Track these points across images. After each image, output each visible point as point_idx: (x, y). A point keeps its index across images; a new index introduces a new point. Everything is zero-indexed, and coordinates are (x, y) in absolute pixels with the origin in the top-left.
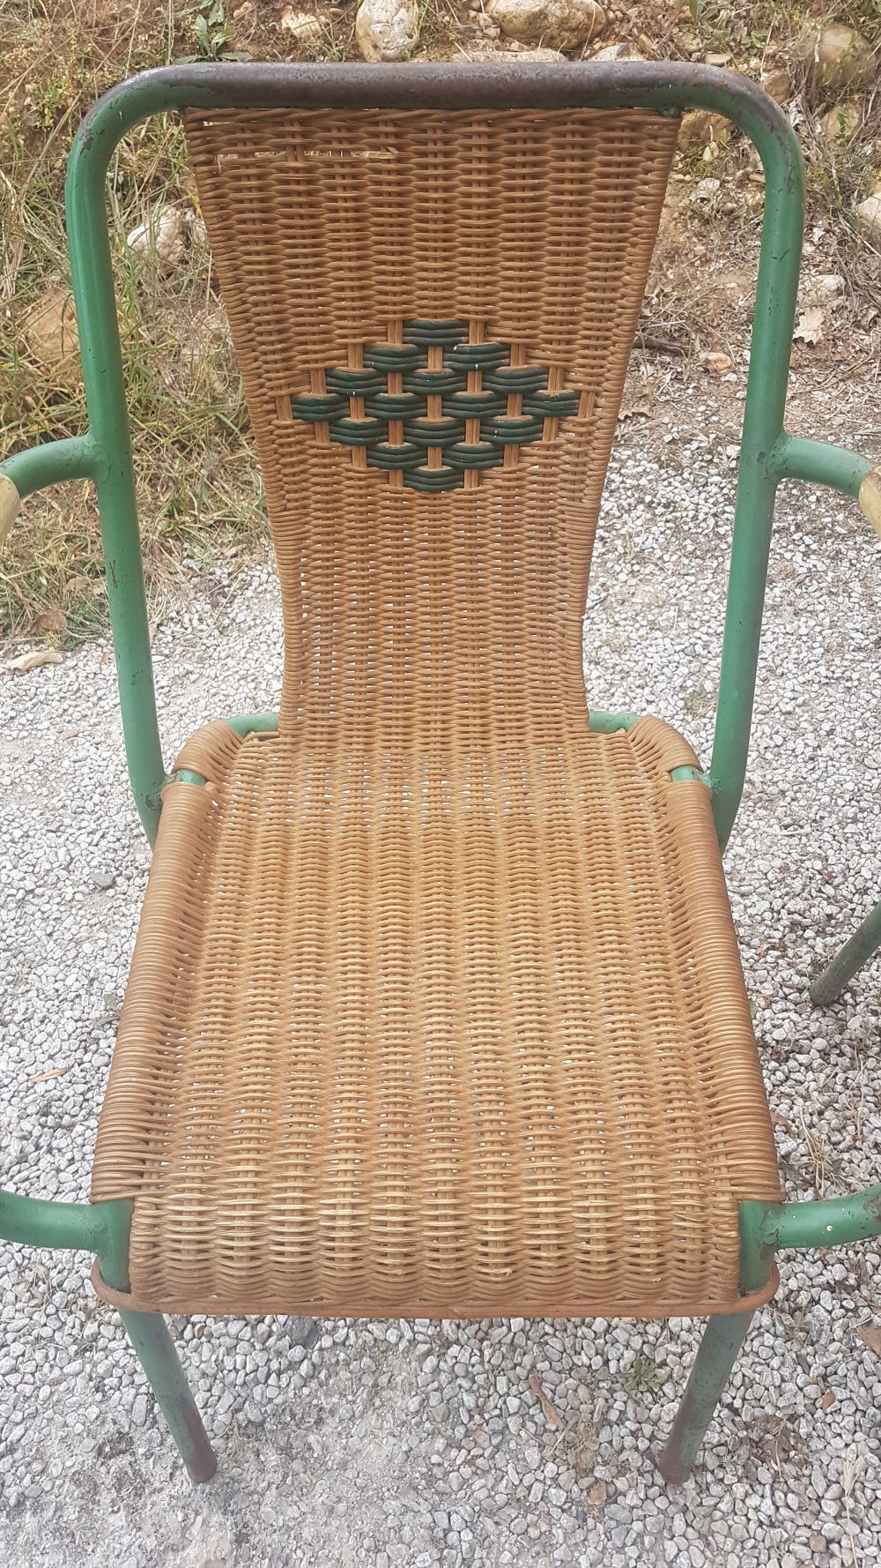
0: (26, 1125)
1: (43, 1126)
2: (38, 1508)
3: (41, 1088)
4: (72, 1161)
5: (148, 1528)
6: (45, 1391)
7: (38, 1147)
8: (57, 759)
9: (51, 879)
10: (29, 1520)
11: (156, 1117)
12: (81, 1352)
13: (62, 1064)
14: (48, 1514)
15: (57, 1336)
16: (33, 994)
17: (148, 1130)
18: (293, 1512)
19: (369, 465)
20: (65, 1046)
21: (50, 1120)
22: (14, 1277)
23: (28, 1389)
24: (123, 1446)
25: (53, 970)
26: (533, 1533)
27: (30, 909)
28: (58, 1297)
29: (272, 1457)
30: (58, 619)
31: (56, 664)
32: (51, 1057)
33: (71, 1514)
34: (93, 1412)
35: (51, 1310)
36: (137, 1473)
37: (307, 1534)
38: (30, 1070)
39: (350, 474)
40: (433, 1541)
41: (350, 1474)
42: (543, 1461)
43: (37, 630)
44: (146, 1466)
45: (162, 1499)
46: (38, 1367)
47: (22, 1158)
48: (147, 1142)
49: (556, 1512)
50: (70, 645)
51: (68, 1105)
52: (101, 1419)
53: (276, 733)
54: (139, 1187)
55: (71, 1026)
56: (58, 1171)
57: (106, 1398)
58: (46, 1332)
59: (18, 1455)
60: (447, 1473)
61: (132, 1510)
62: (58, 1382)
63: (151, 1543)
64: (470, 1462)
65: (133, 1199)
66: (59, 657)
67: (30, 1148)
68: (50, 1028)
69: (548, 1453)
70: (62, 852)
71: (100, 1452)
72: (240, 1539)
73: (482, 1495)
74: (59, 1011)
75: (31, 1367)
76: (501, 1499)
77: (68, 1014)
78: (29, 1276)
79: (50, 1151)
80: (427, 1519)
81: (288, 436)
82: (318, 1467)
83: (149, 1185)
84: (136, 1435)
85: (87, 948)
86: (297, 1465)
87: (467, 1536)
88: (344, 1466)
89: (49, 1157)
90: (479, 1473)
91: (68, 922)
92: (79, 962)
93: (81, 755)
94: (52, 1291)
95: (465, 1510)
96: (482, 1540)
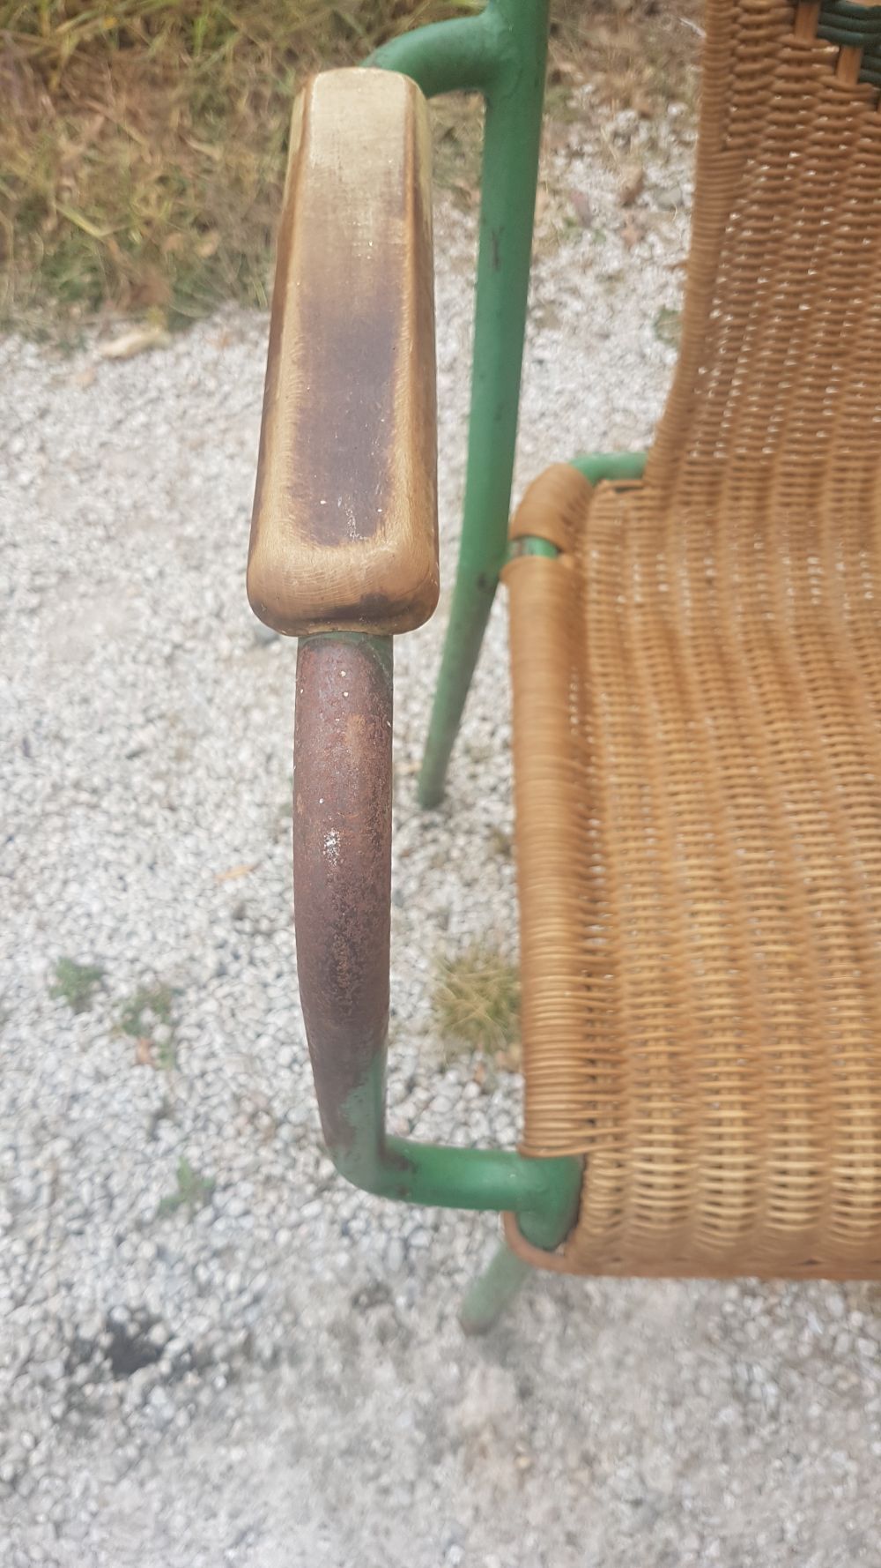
0: (220, 932)
1: (239, 932)
2: (295, 1360)
3: (229, 888)
4: (279, 976)
5: (420, 1380)
6: (283, 1236)
7: (236, 957)
8: (185, 474)
9: (201, 629)
10: (286, 1372)
11: (600, 1043)
12: (319, 1193)
13: (250, 859)
14: (308, 1366)
15: (290, 1175)
16: (201, 773)
17: (592, 1062)
18: (578, 1365)
19: (860, 80)
20: (251, 837)
21: (247, 926)
22: (232, 1109)
23: (265, 1234)
24: (380, 1296)
25: (219, 744)
26: (843, 1386)
27: (181, 667)
28: (285, 1132)
29: (548, 1308)
30: (162, 287)
31: (163, 348)
32: (236, 850)
33: (333, 1368)
34: (342, 1259)
35: (278, 1145)
36: (400, 1325)
37: (596, 1386)
38: (213, 865)
39: (830, 93)
40: (737, 1396)
41: (635, 1324)
42: (848, 1311)
43: (138, 304)
44: (412, 1318)
45: (433, 1354)
46: (273, 1210)
47: (221, 972)
48: (593, 1077)
49: (865, 1365)
50: (179, 324)
51: (265, 908)
52: (352, 1267)
53: (637, 483)
54: (592, 1140)
55: (253, 814)
56: (265, 985)
57: (354, 1243)
58: (277, 1170)
59: (265, 1304)
60: (743, 1323)
61: (400, 1364)
62: (297, 1225)
63: (425, 1397)
64: (769, 1312)
65: (585, 1156)
66: (165, 338)
67: (228, 959)
68: (229, 815)
69: (853, 1301)
70: (209, 596)
71: (355, 1302)
72: (524, 1393)
73: (783, 1346)
74: (236, 794)
75: (263, 1210)
76: (804, 1350)
77: (247, 797)
78: (248, 1106)
79: (252, 962)
80: (726, 1372)
81: (759, 26)
82: (601, 1319)
83: (604, 1136)
84: (393, 1283)
85: (257, 716)
86: (576, 1316)
87: (771, 1390)
88: (628, 1316)
89: (252, 970)
90: (778, 1322)
91: (229, 684)
92: (251, 734)
93: (214, 470)
94: (278, 1124)
95: (769, 1363)
96: (787, 1393)
